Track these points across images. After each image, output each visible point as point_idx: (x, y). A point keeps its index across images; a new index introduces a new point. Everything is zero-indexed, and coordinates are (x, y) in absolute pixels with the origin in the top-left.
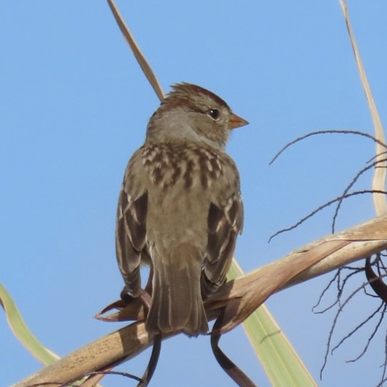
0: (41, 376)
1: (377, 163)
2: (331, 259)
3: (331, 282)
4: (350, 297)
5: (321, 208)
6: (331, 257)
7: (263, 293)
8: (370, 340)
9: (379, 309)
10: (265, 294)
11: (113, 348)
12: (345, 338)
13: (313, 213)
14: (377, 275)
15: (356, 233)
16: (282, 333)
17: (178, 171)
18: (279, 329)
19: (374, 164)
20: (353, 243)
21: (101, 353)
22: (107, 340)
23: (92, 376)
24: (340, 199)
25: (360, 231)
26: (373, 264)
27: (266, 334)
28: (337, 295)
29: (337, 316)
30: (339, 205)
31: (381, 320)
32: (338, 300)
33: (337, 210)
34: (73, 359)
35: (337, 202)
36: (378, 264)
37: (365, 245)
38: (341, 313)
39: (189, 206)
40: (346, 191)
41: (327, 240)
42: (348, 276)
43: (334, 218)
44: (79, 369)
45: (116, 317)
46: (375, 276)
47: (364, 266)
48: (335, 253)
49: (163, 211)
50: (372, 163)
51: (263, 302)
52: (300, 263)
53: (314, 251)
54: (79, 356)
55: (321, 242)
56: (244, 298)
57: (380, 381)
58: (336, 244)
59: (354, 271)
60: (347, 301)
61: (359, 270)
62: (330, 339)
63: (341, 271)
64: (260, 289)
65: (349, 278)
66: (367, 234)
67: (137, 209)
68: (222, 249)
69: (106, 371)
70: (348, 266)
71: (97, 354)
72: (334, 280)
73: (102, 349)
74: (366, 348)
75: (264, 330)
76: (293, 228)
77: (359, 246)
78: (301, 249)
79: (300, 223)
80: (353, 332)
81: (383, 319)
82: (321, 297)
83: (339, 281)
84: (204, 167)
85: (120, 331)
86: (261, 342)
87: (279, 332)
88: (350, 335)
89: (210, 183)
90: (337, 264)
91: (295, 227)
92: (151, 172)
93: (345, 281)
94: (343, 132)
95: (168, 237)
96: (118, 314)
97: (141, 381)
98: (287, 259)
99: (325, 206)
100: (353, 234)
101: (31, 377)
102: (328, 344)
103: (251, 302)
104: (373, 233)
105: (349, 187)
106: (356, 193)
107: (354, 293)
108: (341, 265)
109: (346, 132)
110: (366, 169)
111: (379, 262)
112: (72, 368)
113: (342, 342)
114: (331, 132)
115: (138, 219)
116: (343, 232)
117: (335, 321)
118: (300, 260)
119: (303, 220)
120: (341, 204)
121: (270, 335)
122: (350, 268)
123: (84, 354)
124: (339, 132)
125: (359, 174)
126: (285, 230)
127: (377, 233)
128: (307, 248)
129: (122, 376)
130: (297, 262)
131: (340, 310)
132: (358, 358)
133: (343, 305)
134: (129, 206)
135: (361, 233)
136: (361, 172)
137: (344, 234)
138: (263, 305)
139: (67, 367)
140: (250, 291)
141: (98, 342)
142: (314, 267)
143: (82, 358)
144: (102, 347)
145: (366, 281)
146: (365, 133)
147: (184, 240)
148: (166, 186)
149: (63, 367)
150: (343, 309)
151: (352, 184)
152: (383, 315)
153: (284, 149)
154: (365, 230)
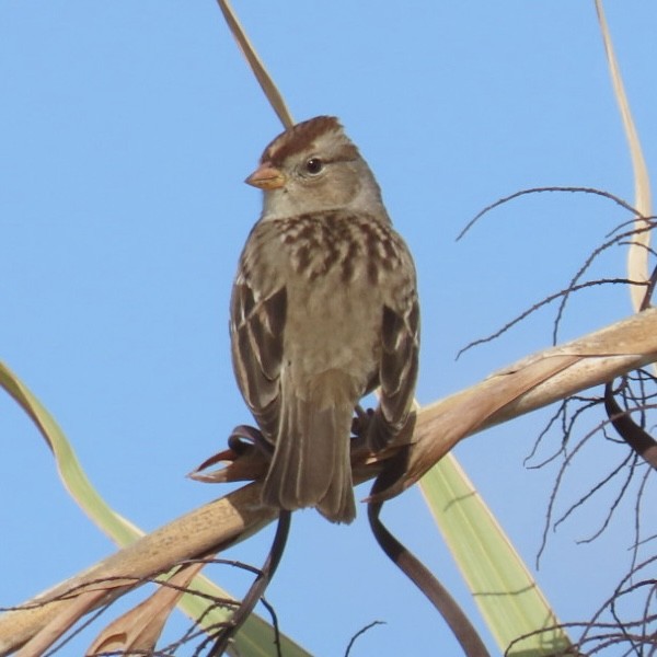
0: (108, 566)
1: (621, 237)
2: (551, 385)
3: (553, 420)
4: (582, 443)
5: (536, 307)
6: (552, 381)
7: (447, 438)
8: (612, 509)
9: (626, 461)
10: (452, 439)
11: (217, 524)
12: (575, 506)
13: (525, 315)
14: (623, 408)
15: (589, 345)
16: (477, 495)
17: (335, 255)
18: (473, 489)
19: (617, 239)
20: (585, 360)
21: (198, 531)
22: (208, 512)
23: (186, 566)
24: (566, 293)
25: (596, 342)
26: (617, 392)
27: (453, 496)
28: (562, 440)
29: (561, 472)
30: (563, 303)
31: (630, 478)
32: (563, 448)
33: (561, 309)
34: (156, 540)
35: (562, 297)
36: (624, 392)
37: (604, 363)
38: (567, 467)
39: (348, 308)
40: (574, 281)
41: (546, 355)
42: (578, 412)
43: (556, 322)
44: (165, 555)
45: (221, 476)
46: (619, 410)
47: (603, 396)
48: (558, 375)
49: (308, 314)
50: (613, 237)
51: (449, 450)
52: (504, 391)
53: (525, 372)
54: (165, 536)
55: (537, 359)
56: (418, 445)
57: (628, 572)
58: (559, 362)
59: (588, 403)
60: (577, 449)
61: (595, 402)
62: (550, 507)
63: (568, 404)
64: (444, 431)
65: (581, 414)
66: (607, 347)
67: (269, 313)
68: (403, 376)
69: (206, 558)
70: (578, 395)
71: (192, 532)
72: (557, 417)
73: (199, 525)
74: (607, 522)
75: (450, 490)
76: (493, 337)
77: (595, 365)
78: (506, 369)
79: (505, 330)
80: (586, 497)
81: (633, 477)
82: (537, 444)
83: (564, 419)
84: (373, 253)
85: (228, 496)
86: (445, 510)
87: (473, 494)
88: (582, 501)
89: (381, 275)
90: (562, 392)
91: (497, 336)
92: (294, 253)
93: (573, 419)
94: (569, 189)
95: (314, 356)
96: (225, 471)
97: (260, 574)
98: (485, 385)
99: (543, 303)
100: (585, 346)
101: (92, 569)
102: (549, 516)
103: (429, 451)
104: (616, 345)
105: (579, 274)
106: (589, 284)
107: (588, 437)
108: (567, 394)
109: (573, 190)
110: (604, 247)
111: (626, 389)
112: (155, 554)
113: (569, 512)
114: (551, 189)
115: (272, 329)
116: (571, 343)
117: (558, 480)
118: (504, 386)
119: (508, 326)
120: (567, 300)
121: (458, 499)
122: (582, 399)
123: (173, 533)
124: (563, 190)
125: (593, 255)
126: (481, 341)
127: (622, 344)
128: (515, 369)
129: (230, 566)
130: (501, 389)
131: (566, 464)
132: (595, 537)
133: (571, 455)
134: (255, 309)
135: (598, 344)
136: (597, 252)
137: (571, 346)
138: (449, 454)
139: (147, 552)
140: (428, 434)
141: (194, 515)
142: (526, 397)
143: (170, 538)
144: (199, 522)
145: (606, 418)
146: (603, 191)
147: (336, 363)
148: (314, 276)
149: (141, 553)
150: (570, 461)
151: (583, 270)
152: (632, 470)
153: (479, 216)
154: (604, 340)
